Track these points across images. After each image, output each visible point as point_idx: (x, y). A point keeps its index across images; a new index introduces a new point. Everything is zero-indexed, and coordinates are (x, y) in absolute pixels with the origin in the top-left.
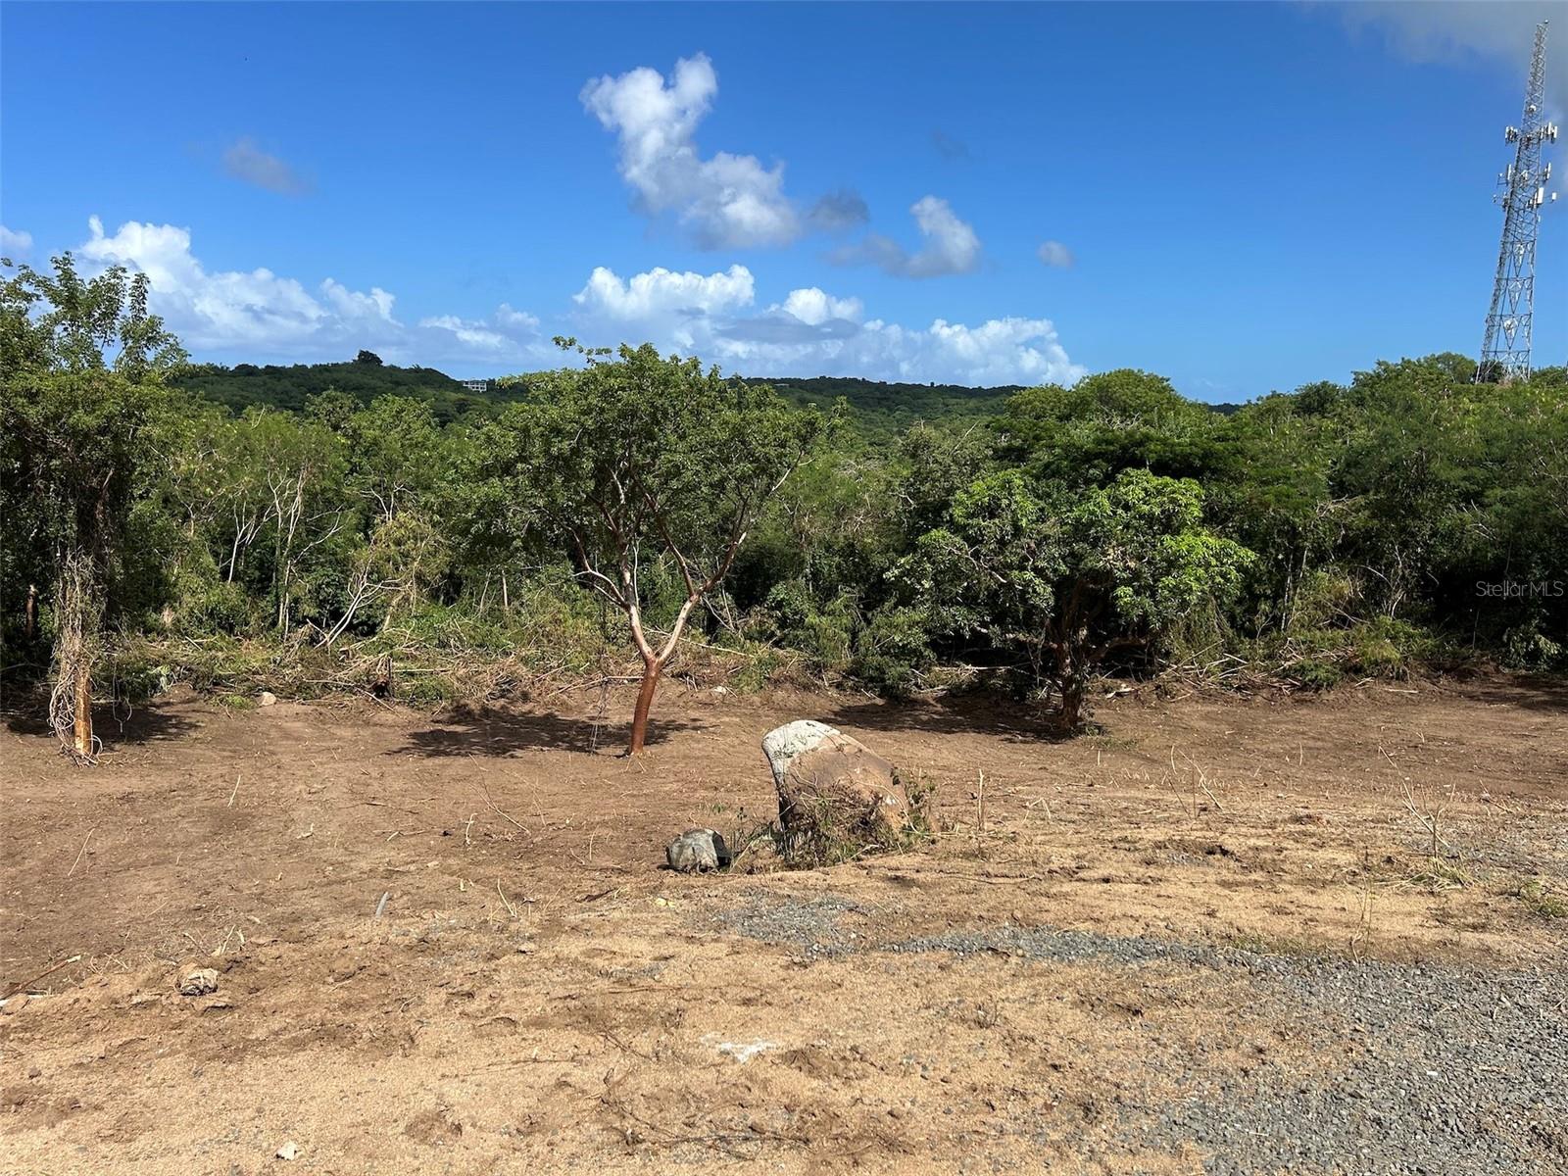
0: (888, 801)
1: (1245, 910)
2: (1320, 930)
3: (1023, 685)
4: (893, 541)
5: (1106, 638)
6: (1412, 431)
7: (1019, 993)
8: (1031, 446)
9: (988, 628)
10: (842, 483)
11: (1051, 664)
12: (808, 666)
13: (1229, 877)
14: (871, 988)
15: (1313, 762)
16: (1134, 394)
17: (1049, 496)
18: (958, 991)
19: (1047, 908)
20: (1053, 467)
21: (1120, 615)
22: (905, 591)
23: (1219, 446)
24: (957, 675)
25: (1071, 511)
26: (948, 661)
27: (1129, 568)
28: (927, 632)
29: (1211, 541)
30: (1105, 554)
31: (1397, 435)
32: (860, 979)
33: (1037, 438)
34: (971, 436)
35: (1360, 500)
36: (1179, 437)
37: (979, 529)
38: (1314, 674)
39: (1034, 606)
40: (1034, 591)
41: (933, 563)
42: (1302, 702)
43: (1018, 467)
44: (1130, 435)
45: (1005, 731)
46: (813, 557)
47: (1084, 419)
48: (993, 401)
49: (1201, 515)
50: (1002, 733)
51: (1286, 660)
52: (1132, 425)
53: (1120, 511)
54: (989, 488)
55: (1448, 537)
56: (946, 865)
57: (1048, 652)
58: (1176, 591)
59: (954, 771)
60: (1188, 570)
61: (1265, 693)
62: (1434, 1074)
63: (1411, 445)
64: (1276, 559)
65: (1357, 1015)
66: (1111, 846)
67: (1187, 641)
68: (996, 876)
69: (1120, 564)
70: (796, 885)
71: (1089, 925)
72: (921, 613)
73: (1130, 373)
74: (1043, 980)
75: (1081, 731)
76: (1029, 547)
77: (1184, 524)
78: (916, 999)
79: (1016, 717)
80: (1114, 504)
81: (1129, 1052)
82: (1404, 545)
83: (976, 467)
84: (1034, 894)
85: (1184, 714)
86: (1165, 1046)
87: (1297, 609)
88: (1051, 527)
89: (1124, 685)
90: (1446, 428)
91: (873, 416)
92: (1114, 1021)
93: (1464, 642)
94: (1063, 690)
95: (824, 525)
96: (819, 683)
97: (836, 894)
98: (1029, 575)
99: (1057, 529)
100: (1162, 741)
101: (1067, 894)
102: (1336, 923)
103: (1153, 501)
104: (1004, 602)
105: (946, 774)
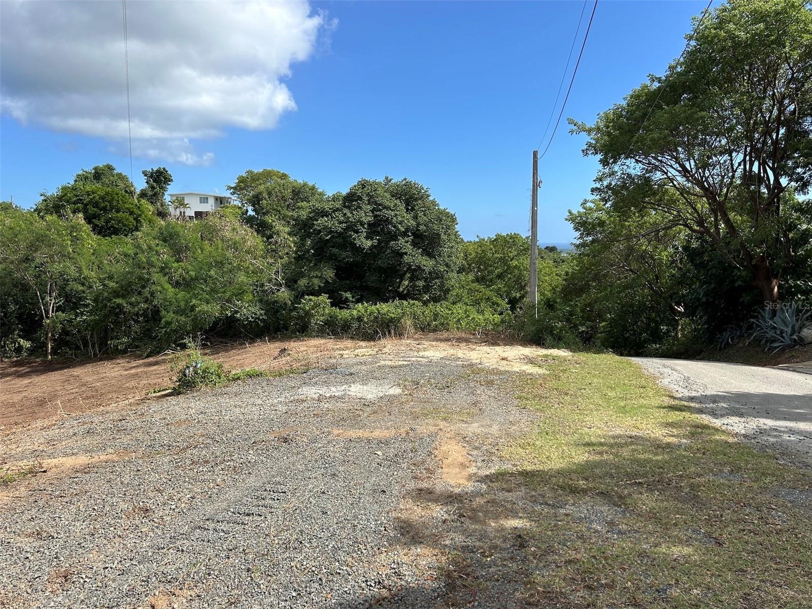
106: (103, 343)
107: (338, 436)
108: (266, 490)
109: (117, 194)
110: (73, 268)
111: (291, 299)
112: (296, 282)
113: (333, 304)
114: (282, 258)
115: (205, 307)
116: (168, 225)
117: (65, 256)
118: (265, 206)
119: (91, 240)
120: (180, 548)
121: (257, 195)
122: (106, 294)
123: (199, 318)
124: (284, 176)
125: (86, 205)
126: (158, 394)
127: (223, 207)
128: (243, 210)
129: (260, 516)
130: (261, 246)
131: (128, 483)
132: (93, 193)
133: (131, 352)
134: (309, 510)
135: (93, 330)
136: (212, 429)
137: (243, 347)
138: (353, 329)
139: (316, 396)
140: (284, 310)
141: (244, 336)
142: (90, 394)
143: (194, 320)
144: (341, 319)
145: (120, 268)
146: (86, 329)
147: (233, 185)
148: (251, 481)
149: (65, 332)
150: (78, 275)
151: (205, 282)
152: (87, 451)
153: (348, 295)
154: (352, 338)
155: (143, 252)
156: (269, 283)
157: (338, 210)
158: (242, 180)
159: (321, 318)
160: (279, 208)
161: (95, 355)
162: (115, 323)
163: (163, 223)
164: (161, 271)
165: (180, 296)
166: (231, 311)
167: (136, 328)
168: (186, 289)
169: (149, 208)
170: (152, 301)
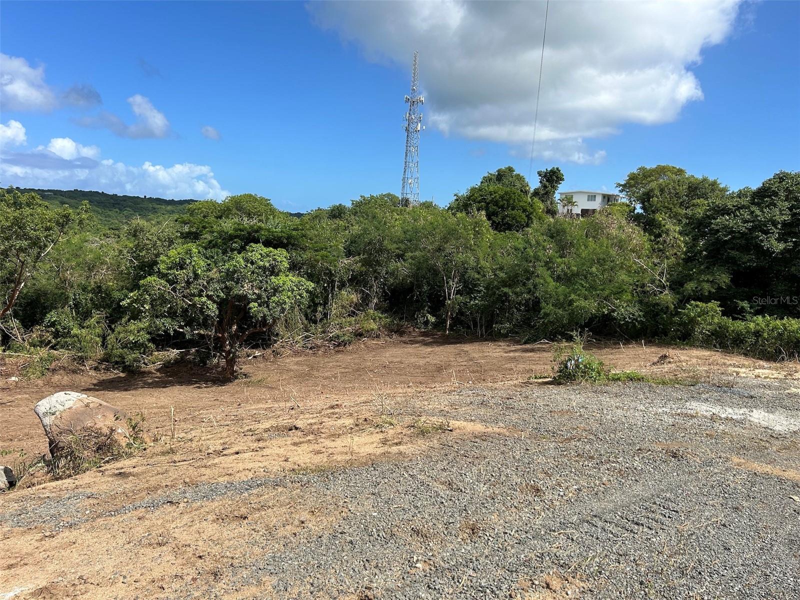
0: (120, 431)
1: (303, 456)
2: (335, 458)
3: (204, 358)
4: (127, 283)
5: (246, 329)
6: (376, 227)
7: (183, 523)
8: (201, 231)
9: (183, 329)
10: (91, 251)
11: (219, 345)
12: (75, 359)
13: (296, 440)
14: (95, 540)
15: (344, 379)
16: (253, 206)
17: (213, 257)
18: (149, 530)
19: (204, 473)
20: (214, 242)
21: (252, 317)
22: (134, 312)
23: (294, 233)
24: (168, 356)
25: (224, 265)
26: (162, 348)
27: (255, 293)
28: (149, 333)
29: (294, 279)
30: (243, 287)
31: (370, 229)
32: (88, 536)
33: (204, 227)
34: (167, 226)
35: (357, 258)
36: (275, 228)
37: (175, 276)
38: (343, 338)
39: (208, 316)
40: (207, 307)
41: (149, 295)
42: (338, 352)
43: (195, 242)
44: (251, 227)
45: (196, 382)
46: (75, 295)
47: (229, 218)
48: (181, 207)
49: (288, 266)
50: (194, 384)
51: (331, 333)
52: (254, 222)
53: (249, 265)
54: (179, 254)
55: (392, 274)
56: (151, 461)
57: (217, 339)
58: (278, 304)
59: (167, 408)
60: (284, 293)
61: (322, 349)
62: (376, 514)
63: (376, 234)
64: (324, 286)
65: (346, 494)
66: (243, 435)
67: (286, 327)
68: (179, 461)
69: (250, 292)
70: (54, 490)
71: (226, 478)
72: (144, 323)
73: (251, 196)
74: (197, 513)
75: (236, 378)
76: (203, 285)
77: (280, 271)
78: (122, 539)
79: (202, 375)
80: (246, 261)
81: (240, 539)
82: (376, 278)
83: (171, 242)
84: (199, 467)
85: (286, 363)
86: (258, 531)
87: (334, 309)
88: (214, 274)
89: (257, 352)
90: (389, 226)
91: (110, 213)
92: (233, 525)
93: (401, 319)
94: (225, 358)
95: (81, 276)
96: (83, 368)
97: (80, 490)
98: (204, 299)
99: (218, 275)
100: (276, 378)
101: (216, 464)
102: (342, 453)
103: (265, 260)
104: (191, 314)
105: (163, 410)
106: (489, 326)
107: (739, 465)
108: (655, 503)
109: (514, 193)
110: (473, 258)
111: (675, 303)
112: (682, 285)
113: (724, 313)
114: (668, 258)
115: (583, 303)
116: (556, 222)
117: (467, 248)
118: (656, 203)
119: (489, 235)
120: (571, 537)
121: (648, 192)
122: (496, 283)
123: (576, 313)
124: (680, 172)
125: (488, 204)
126: (540, 380)
127: (610, 205)
128: (630, 208)
129: (651, 529)
130: (647, 245)
131: (519, 459)
132: (495, 193)
133: (511, 336)
134: (708, 540)
135: (482, 313)
136: (595, 426)
137: (617, 347)
138: (747, 344)
139: (708, 414)
140: (665, 313)
141: (618, 336)
142: (475, 369)
143: (572, 314)
144: (733, 331)
145: (510, 261)
146: (477, 312)
147: (623, 183)
148: (638, 489)
149: (461, 313)
150: (475, 264)
151: (586, 278)
152: (483, 421)
153: (745, 304)
154: (746, 355)
155: (531, 246)
156: (651, 284)
157: (743, 207)
158: (633, 177)
159: (709, 327)
160: (671, 206)
161: (482, 335)
162: (501, 309)
163: (551, 220)
164: (545, 266)
165: (560, 289)
166: (608, 309)
167: (517, 316)
168: (566, 284)
169: (540, 206)
170: (534, 293)
